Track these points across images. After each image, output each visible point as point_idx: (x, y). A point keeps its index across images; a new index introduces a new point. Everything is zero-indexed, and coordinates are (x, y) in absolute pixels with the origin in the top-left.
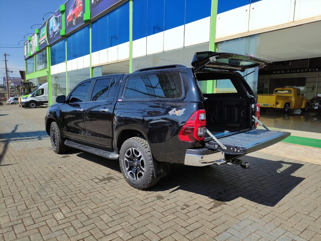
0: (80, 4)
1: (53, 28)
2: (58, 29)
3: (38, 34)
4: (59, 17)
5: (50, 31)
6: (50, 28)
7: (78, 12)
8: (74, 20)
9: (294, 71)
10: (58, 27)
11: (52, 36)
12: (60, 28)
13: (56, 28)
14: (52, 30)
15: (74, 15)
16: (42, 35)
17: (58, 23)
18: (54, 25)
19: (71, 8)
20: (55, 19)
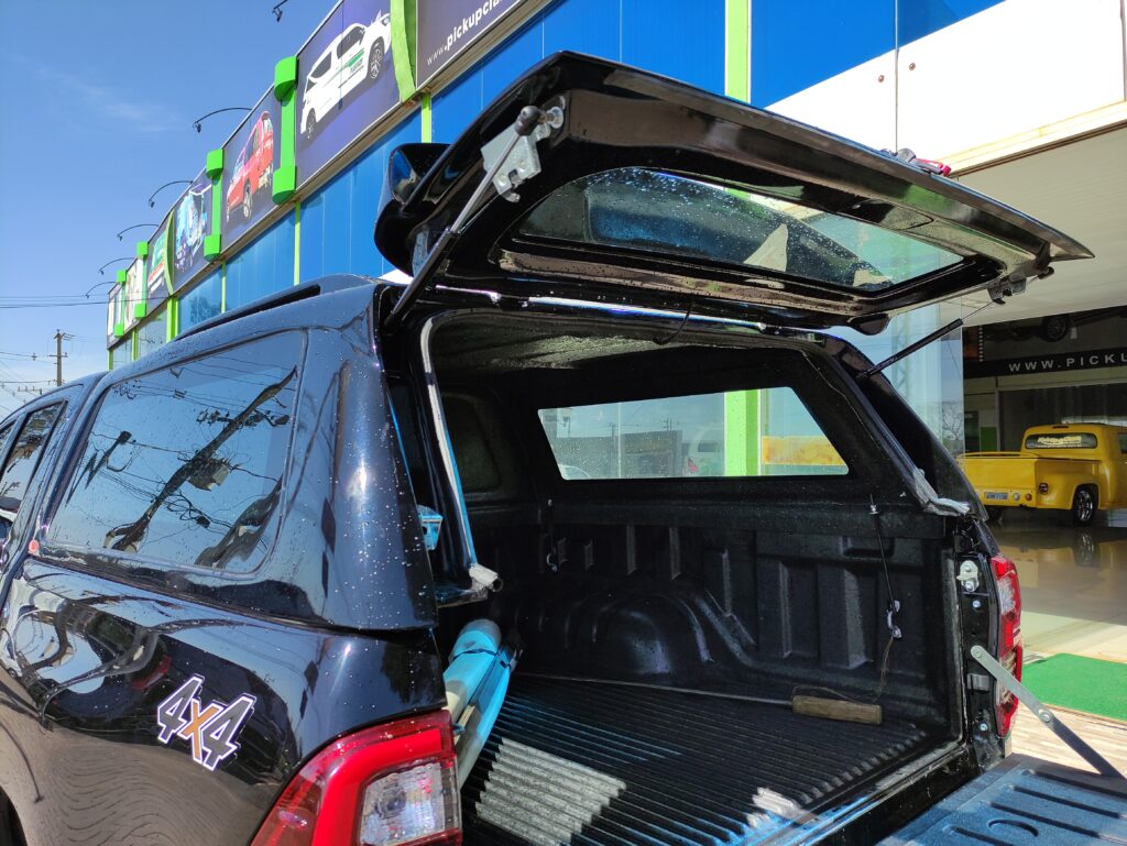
0: (265, 141)
1: (188, 234)
2: (200, 234)
3: (146, 258)
4: (205, 194)
5: (178, 245)
6: (179, 236)
7: (259, 170)
8: (247, 201)
9: (1094, 360)
10: (200, 230)
11: (182, 262)
12: (206, 230)
13: (194, 234)
14: (184, 240)
15: (248, 181)
16: (158, 261)
17: (202, 215)
18: (191, 222)
19: (241, 160)
20: (193, 202)
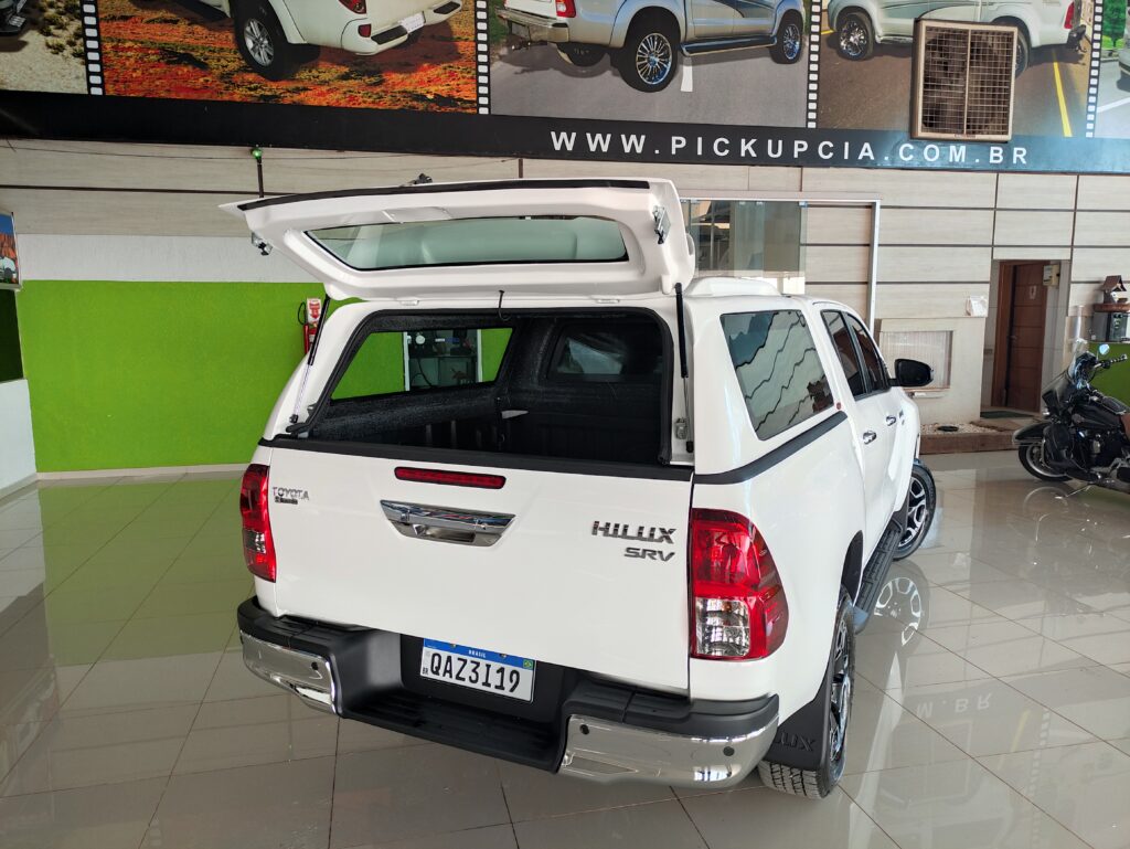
9: (722, 147)
